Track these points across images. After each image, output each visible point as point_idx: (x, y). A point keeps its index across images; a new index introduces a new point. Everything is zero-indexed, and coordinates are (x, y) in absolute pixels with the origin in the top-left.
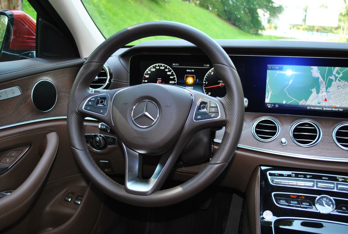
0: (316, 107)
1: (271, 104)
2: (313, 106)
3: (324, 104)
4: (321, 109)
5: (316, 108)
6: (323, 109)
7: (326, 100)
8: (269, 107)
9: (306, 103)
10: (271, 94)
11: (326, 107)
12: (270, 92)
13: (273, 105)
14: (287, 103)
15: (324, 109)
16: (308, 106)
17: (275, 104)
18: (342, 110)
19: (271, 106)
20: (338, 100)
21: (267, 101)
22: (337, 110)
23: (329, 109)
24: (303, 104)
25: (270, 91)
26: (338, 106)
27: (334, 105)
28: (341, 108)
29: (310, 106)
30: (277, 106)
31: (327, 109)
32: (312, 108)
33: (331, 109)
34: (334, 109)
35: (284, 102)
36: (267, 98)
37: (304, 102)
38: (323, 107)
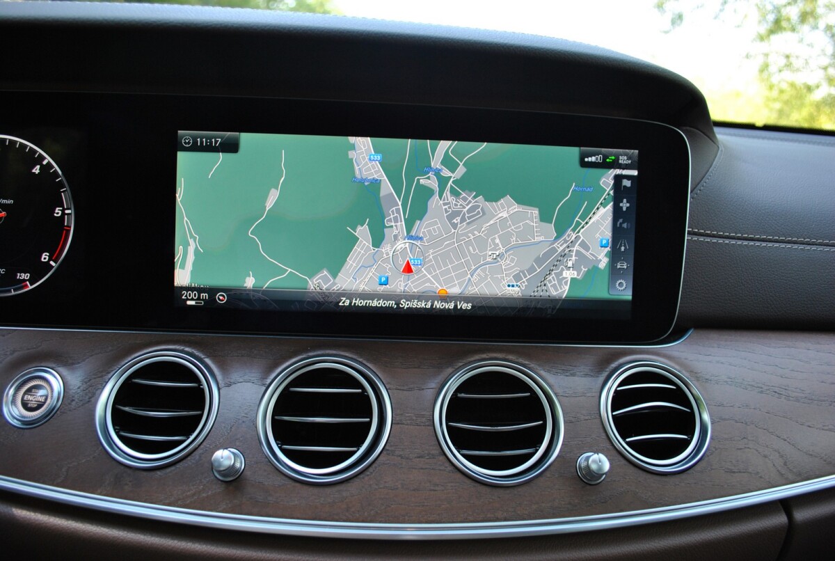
0: (372, 296)
1: (200, 290)
2: (363, 296)
3: (401, 285)
4: (392, 303)
5: (375, 303)
6: (397, 304)
7: (408, 269)
8: (189, 303)
9: (334, 284)
10: (196, 251)
11: (410, 298)
12: (191, 241)
13: (204, 295)
14: (259, 284)
15: (405, 305)
16: (343, 295)
17: (212, 291)
18: (469, 306)
19: (199, 298)
20: (455, 268)
21: (182, 277)
22: (452, 306)
23: (422, 305)
24: (325, 287)
25: (192, 236)
26: (455, 290)
27: (438, 287)
28: (467, 300)
29: (350, 296)
30: (222, 298)
31: (415, 304)
32: (358, 302)
33: (429, 306)
34: (438, 305)
35: (250, 283)
36: (183, 267)
37: (325, 279)
38: (397, 298)
